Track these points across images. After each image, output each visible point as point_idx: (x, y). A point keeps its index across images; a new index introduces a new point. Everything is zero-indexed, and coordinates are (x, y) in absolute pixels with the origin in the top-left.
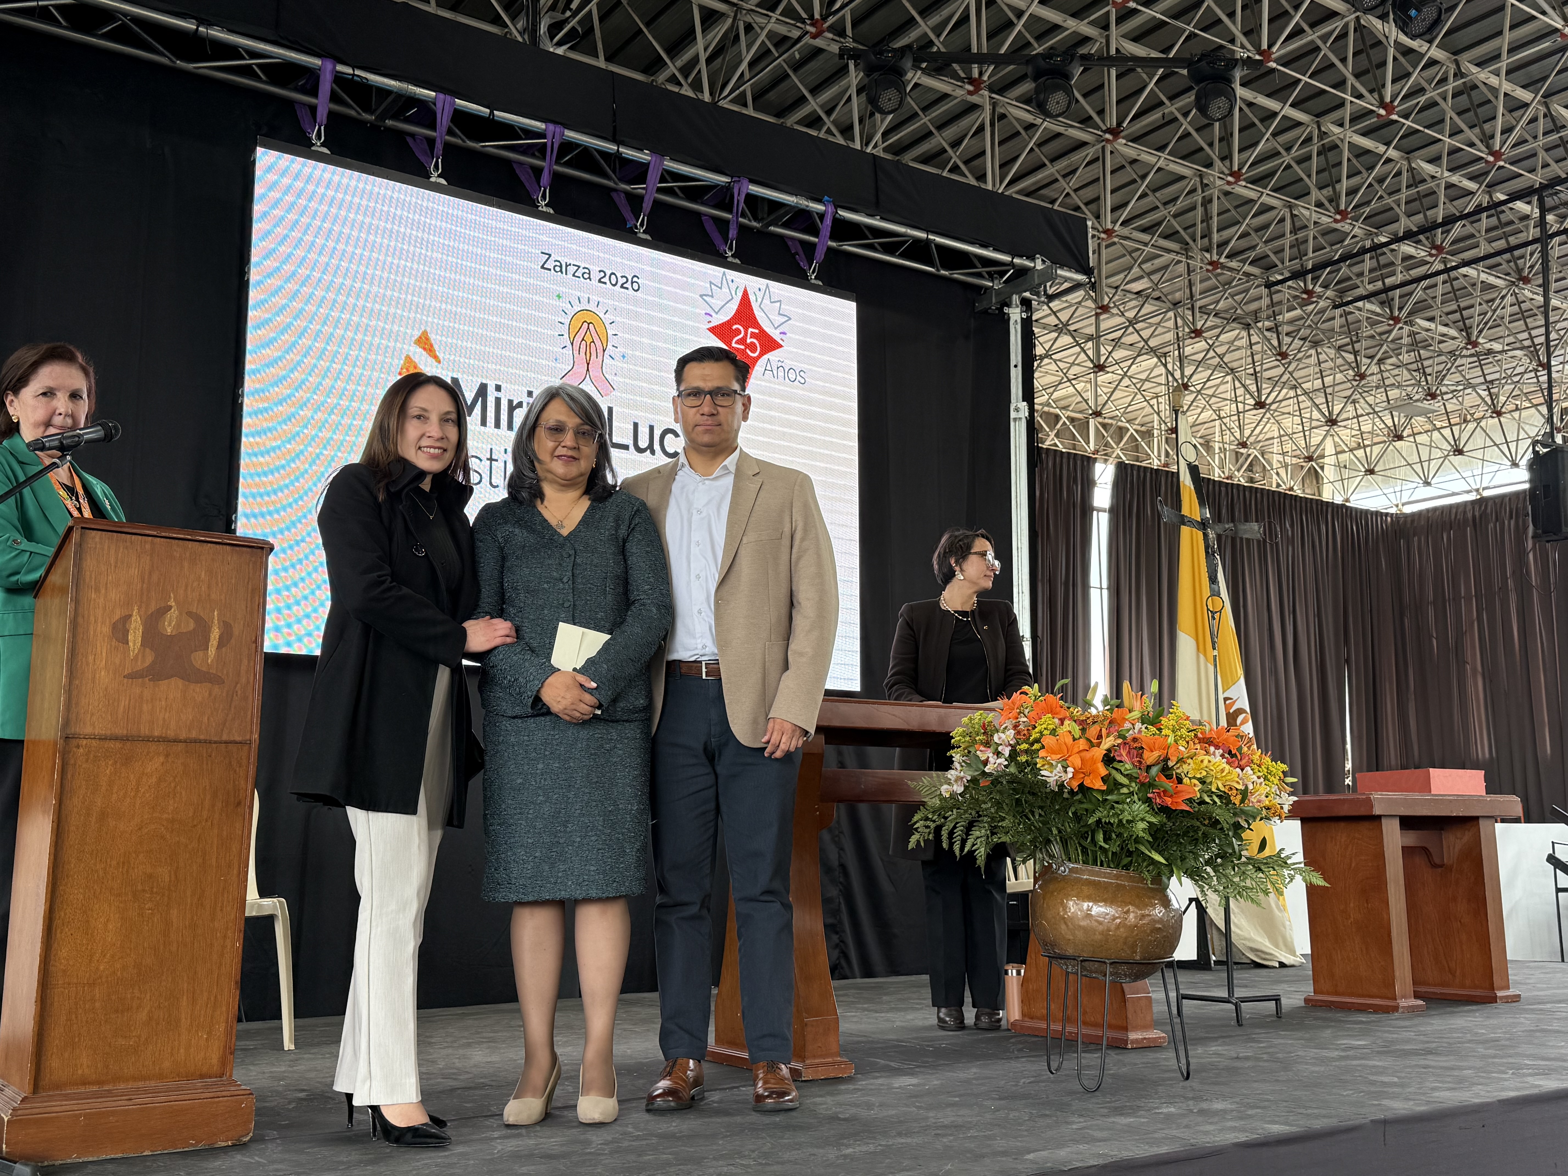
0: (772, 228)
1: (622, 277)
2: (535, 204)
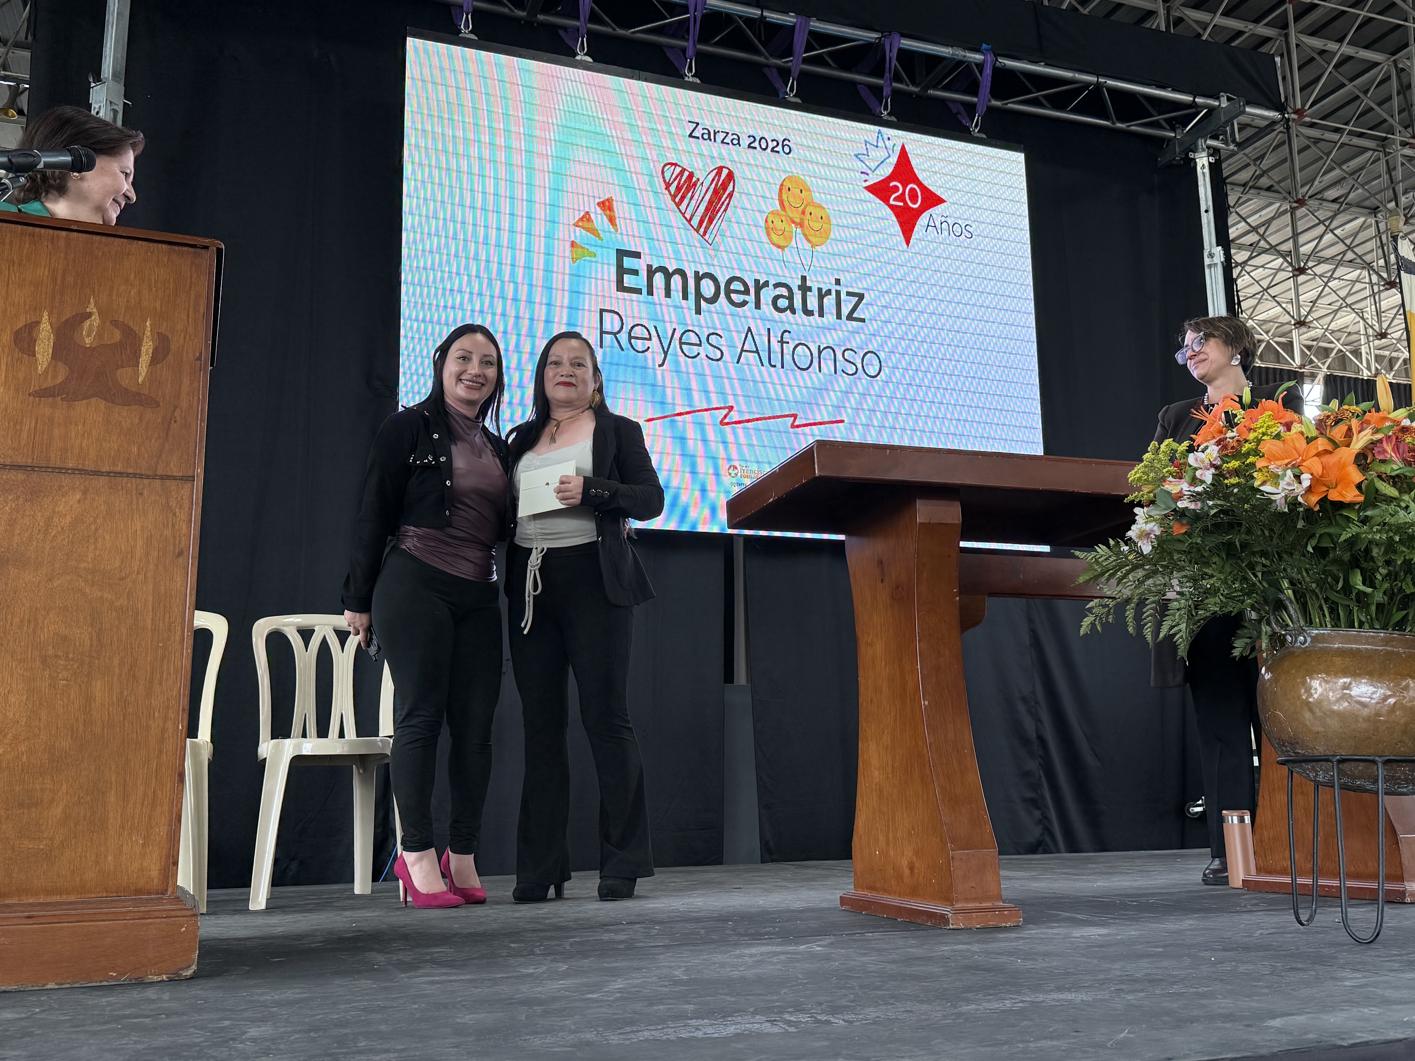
0: (931, 92)
1: (772, 141)
2: (682, 76)
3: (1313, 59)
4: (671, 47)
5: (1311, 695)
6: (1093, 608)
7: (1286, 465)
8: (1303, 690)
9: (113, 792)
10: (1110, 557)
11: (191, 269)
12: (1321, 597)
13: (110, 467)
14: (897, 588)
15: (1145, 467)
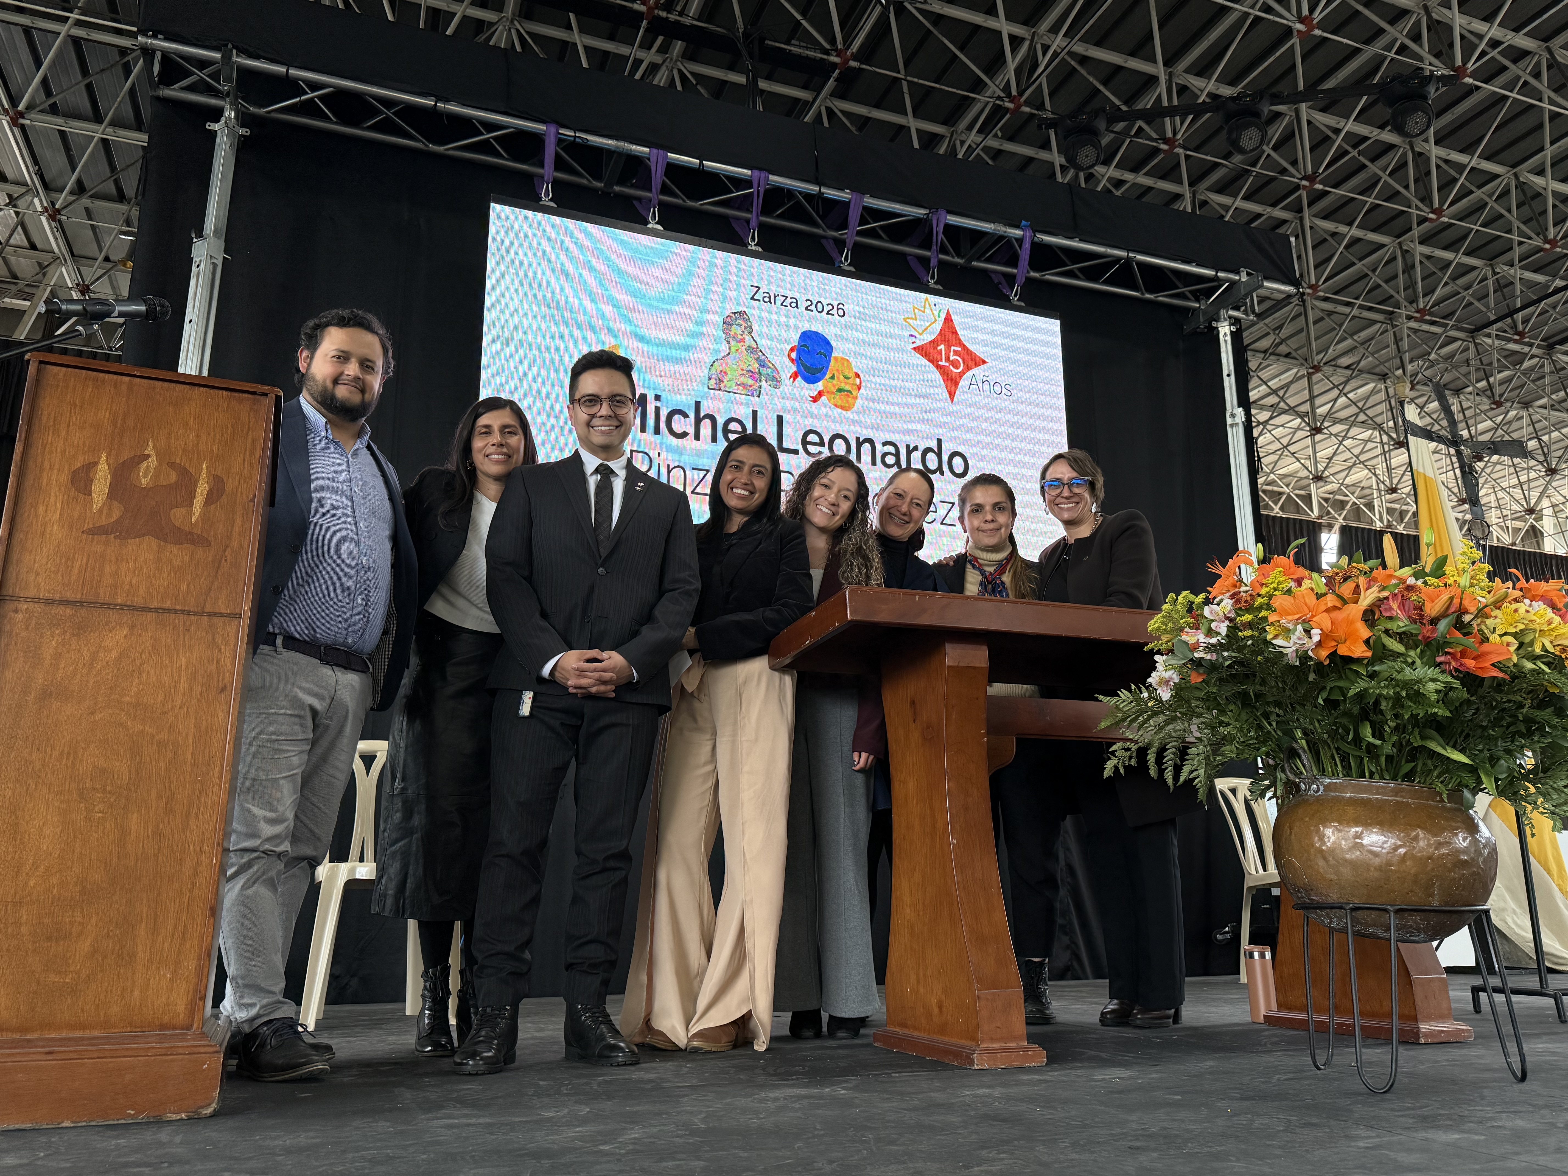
0: (975, 263)
1: (828, 304)
2: (745, 245)
3: (1325, 241)
4: (737, 219)
5: (1325, 843)
6: (1115, 751)
7: (1297, 620)
8: (1316, 838)
9: (143, 925)
10: (1131, 702)
11: (249, 414)
12: (1332, 747)
13: (158, 603)
14: (928, 727)
15: (1164, 617)
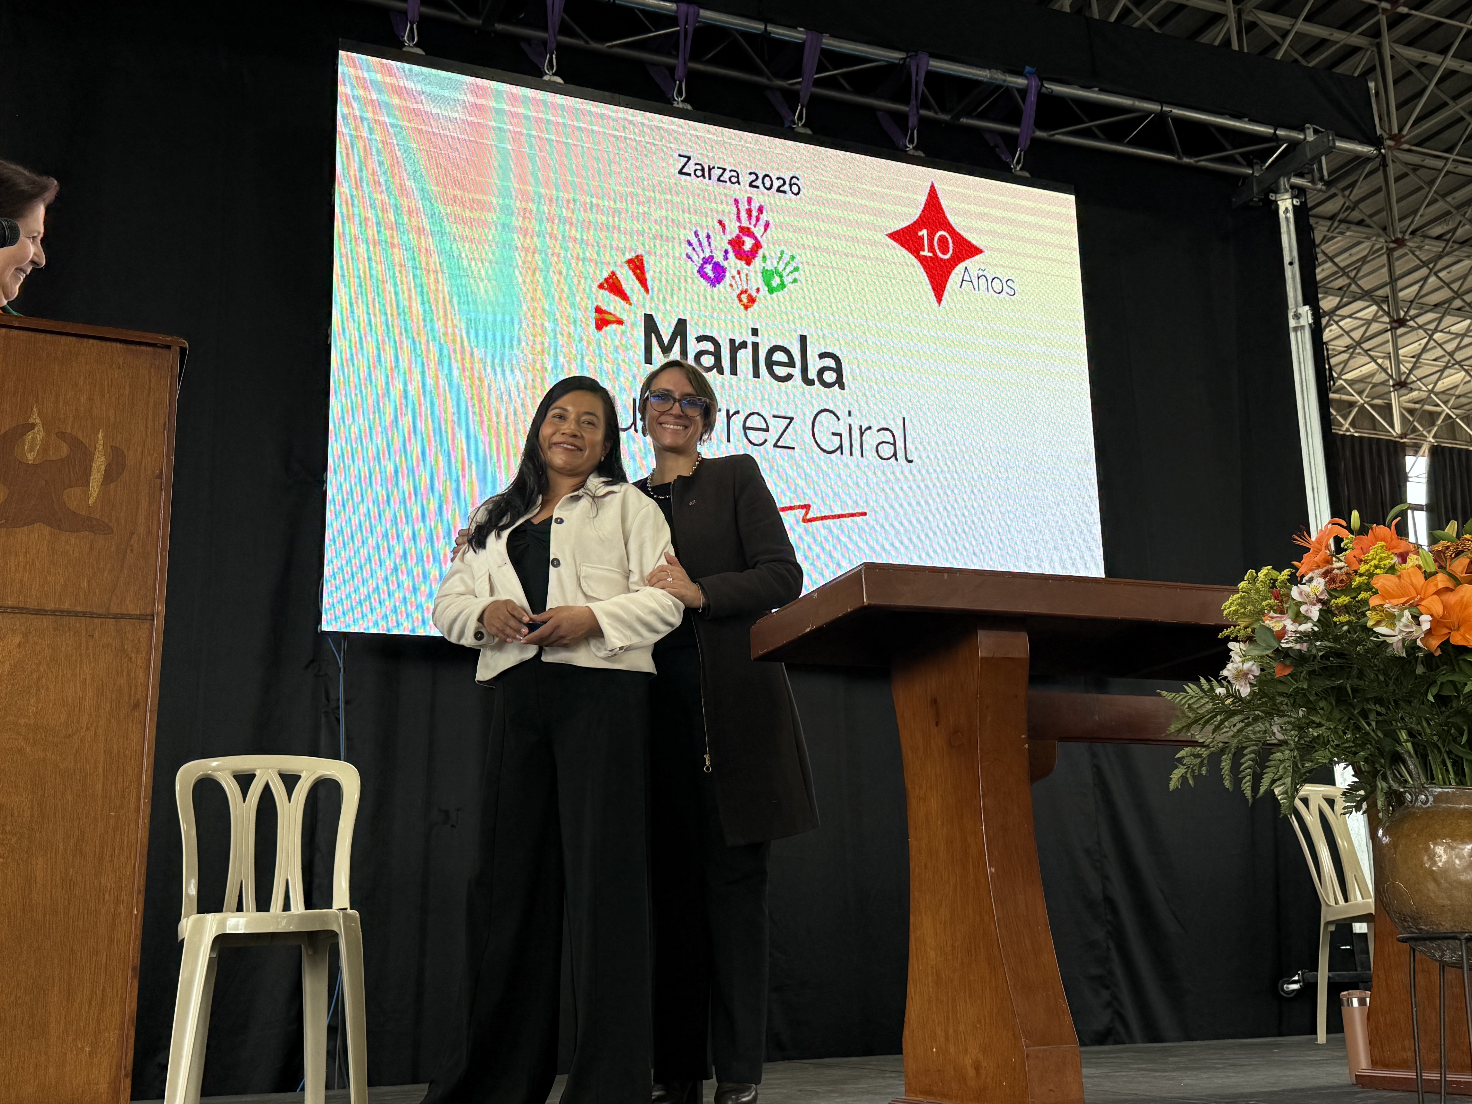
0: (964, 120)
1: (778, 179)
2: (670, 101)
3: (1409, 73)
4: (656, 65)
5: (1434, 863)
6: (1183, 758)
7: (1403, 604)
8: (1426, 858)
9: (56, 989)
10: (1202, 698)
11: (150, 372)
12: (1443, 750)
13: (55, 604)
14: (955, 732)
15: (1242, 598)
